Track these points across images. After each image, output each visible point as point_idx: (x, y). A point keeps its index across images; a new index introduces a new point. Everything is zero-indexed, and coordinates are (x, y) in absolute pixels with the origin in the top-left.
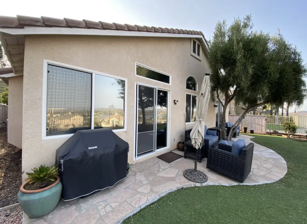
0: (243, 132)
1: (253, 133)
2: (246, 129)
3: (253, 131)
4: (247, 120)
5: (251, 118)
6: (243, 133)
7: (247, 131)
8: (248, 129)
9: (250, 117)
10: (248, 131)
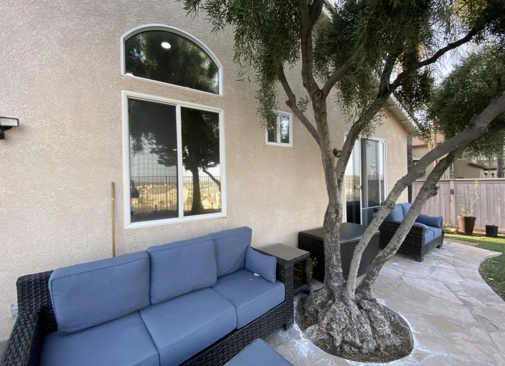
0: (461, 230)
1: (496, 237)
2: (469, 223)
3: (497, 228)
4: (474, 195)
5: (487, 188)
6: (462, 234)
7: (475, 227)
8: (477, 222)
9: (484, 186)
10: (479, 226)
